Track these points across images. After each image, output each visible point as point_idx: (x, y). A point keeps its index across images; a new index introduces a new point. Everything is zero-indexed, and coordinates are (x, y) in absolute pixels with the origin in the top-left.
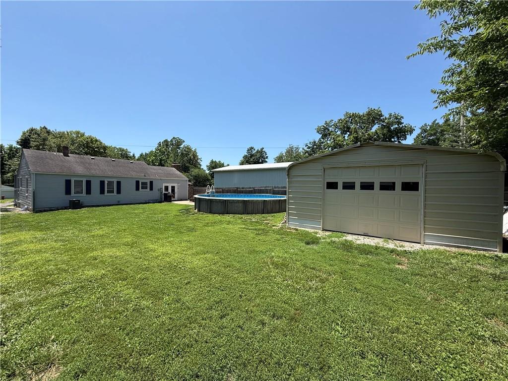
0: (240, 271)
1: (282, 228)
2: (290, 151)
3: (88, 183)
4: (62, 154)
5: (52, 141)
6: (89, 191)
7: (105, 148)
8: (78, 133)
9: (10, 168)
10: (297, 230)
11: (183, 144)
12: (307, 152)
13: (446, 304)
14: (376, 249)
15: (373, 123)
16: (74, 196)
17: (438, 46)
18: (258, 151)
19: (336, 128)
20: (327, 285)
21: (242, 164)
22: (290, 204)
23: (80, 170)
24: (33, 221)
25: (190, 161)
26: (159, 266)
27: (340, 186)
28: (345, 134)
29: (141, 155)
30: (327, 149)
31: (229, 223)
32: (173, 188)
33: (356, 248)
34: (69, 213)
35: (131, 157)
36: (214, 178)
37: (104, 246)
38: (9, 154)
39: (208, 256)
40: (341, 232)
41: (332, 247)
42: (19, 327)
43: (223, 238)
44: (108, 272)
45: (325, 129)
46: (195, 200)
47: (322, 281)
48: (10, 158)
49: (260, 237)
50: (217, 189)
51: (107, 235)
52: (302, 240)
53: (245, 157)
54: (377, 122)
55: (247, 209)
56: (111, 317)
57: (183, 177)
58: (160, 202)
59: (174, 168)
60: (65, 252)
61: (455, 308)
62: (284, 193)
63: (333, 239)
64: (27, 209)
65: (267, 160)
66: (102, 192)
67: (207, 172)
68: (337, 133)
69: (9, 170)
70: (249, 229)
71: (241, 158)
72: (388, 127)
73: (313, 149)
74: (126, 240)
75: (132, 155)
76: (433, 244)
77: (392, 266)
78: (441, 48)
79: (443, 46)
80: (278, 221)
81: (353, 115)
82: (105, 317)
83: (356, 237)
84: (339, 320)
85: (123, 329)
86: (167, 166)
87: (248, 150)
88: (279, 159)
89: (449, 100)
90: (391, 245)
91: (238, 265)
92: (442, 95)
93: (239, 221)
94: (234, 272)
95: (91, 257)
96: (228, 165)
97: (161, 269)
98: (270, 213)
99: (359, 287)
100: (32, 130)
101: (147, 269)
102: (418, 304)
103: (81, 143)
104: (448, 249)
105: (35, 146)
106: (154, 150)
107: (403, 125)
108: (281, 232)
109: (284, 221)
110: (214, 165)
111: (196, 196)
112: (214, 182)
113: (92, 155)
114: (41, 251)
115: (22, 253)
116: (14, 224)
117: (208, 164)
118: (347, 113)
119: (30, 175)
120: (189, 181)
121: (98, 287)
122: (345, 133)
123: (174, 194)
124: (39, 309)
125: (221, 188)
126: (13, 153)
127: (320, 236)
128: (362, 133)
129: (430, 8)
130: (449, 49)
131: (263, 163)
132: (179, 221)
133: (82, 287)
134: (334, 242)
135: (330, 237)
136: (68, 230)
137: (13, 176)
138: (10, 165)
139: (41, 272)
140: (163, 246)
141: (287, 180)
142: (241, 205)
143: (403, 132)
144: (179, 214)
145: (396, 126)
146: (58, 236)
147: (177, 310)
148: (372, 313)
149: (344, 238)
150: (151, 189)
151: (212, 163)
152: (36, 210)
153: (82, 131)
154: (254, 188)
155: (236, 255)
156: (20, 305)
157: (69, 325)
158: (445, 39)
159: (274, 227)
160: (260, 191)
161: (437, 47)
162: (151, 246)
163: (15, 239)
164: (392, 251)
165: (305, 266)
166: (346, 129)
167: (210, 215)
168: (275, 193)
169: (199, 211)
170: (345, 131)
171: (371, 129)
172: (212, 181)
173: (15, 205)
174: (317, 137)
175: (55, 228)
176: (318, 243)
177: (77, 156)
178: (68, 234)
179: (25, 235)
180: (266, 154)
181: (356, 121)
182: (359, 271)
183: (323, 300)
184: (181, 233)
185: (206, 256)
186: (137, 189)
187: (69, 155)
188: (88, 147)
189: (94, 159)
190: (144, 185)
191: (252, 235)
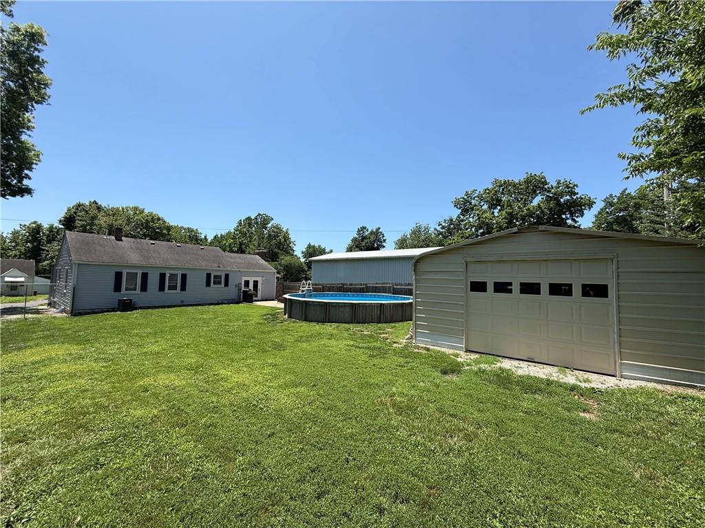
0: (346, 417)
1: (406, 347)
2: (416, 232)
3: (145, 276)
4: (114, 238)
5: (102, 220)
6: (144, 288)
7: (169, 228)
8: (136, 209)
9: (48, 255)
10: (428, 350)
11: (271, 223)
12: (441, 233)
13: (665, 487)
14: (548, 384)
15: (534, 193)
16: (125, 294)
17: (624, 97)
18: (372, 233)
19: (481, 200)
20: (475, 444)
21: (350, 250)
22: (418, 311)
23: (134, 258)
24: (69, 329)
25: (279, 245)
26: (231, 405)
27: (490, 287)
28: (495, 209)
29: (215, 237)
30: (469, 230)
31: (331, 336)
32: (256, 283)
33: (518, 383)
34: (117, 318)
35: (201, 240)
36: (311, 268)
37: (159, 369)
38: (48, 236)
39: (301, 389)
40: (493, 355)
41: (481, 380)
42: (35, 498)
43: (322, 361)
44: (162, 413)
45: (466, 202)
46: (285, 301)
47: (469, 438)
48: (49, 242)
49: (376, 361)
50: (316, 285)
51: (164, 352)
52: (435, 367)
53: (354, 240)
54: (540, 193)
55: (357, 315)
56: (161, 489)
57: (269, 267)
58: (238, 303)
59: (257, 256)
60: (106, 379)
61: (682, 495)
62: (410, 292)
63: (482, 366)
64: (63, 311)
65: (384, 244)
66: (162, 288)
67: (303, 260)
68: (483, 208)
69: (46, 257)
70: (360, 348)
71: (349, 242)
72: (556, 198)
73: (449, 229)
74: (190, 361)
75: (203, 237)
76: (635, 379)
77: (574, 414)
78: (630, 99)
79: (633, 97)
80: (400, 335)
81: (505, 182)
82: (154, 487)
83: (516, 363)
84: (497, 510)
85: (177, 511)
86: (249, 253)
87: (359, 231)
88: (402, 244)
89: (646, 168)
90: (570, 379)
91: (343, 407)
92: (634, 161)
93: (346, 335)
94: (337, 419)
95: (141, 386)
96: (331, 251)
97: (234, 411)
98: (389, 322)
99: (524, 451)
100: (79, 205)
101: (215, 410)
102: (619, 485)
103: (139, 223)
104: (660, 387)
105: (81, 227)
106: (233, 231)
107: (578, 196)
108: (405, 353)
109: (409, 336)
110: (312, 251)
111: (286, 296)
112: (312, 275)
113: (151, 239)
114: (75, 375)
115: (51, 378)
116: (45, 333)
117: (304, 250)
118: (496, 180)
119: (71, 266)
120: (278, 273)
121: (147, 436)
122: (493, 207)
123: (257, 292)
124: (63, 471)
125: (321, 285)
126: (53, 235)
127: (462, 361)
128: (519, 208)
129: (609, 49)
130: (642, 100)
131: (379, 250)
132: (263, 333)
133: (125, 435)
134: (484, 371)
135: (477, 362)
136: (114, 343)
137: (50, 265)
138: (48, 251)
139: (72, 409)
140: (238, 371)
141: (414, 277)
142: (348, 309)
143: (577, 207)
144: (262, 321)
145: (568, 197)
146: (100, 353)
147: (255, 481)
148: (547, 498)
149: (499, 365)
150: (226, 284)
151: (310, 248)
152: (76, 312)
153: (141, 207)
154: (366, 285)
155: (340, 390)
156: (39, 462)
157: (102, 498)
158: (635, 88)
159: (395, 345)
160: (376, 290)
161: (623, 99)
162: (222, 372)
163: (44, 356)
164: (573, 388)
165: (441, 410)
166: (495, 202)
167: (304, 324)
168: (396, 292)
169: (290, 317)
170: (494, 204)
171: (531, 202)
172: (308, 273)
173: (49, 304)
174: (455, 213)
175: (96, 339)
176: (459, 372)
177: (133, 240)
178: (112, 350)
179: (57, 350)
180: (384, 236)
181: (509, 190)
182: (523, 421)
183: (471, 471)
184: (264, 351)
185: (298, 389)
186: (208, 284)
187: (123, 238)
188: (147, 227)
189: (153, 244)
190: (217, 280)
191: (363, 357)
